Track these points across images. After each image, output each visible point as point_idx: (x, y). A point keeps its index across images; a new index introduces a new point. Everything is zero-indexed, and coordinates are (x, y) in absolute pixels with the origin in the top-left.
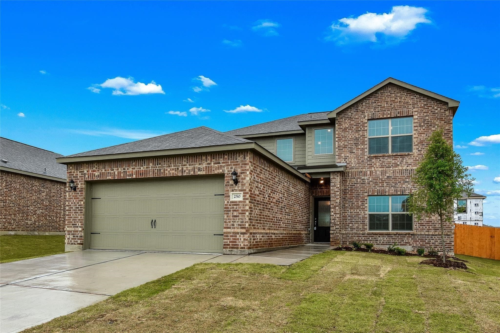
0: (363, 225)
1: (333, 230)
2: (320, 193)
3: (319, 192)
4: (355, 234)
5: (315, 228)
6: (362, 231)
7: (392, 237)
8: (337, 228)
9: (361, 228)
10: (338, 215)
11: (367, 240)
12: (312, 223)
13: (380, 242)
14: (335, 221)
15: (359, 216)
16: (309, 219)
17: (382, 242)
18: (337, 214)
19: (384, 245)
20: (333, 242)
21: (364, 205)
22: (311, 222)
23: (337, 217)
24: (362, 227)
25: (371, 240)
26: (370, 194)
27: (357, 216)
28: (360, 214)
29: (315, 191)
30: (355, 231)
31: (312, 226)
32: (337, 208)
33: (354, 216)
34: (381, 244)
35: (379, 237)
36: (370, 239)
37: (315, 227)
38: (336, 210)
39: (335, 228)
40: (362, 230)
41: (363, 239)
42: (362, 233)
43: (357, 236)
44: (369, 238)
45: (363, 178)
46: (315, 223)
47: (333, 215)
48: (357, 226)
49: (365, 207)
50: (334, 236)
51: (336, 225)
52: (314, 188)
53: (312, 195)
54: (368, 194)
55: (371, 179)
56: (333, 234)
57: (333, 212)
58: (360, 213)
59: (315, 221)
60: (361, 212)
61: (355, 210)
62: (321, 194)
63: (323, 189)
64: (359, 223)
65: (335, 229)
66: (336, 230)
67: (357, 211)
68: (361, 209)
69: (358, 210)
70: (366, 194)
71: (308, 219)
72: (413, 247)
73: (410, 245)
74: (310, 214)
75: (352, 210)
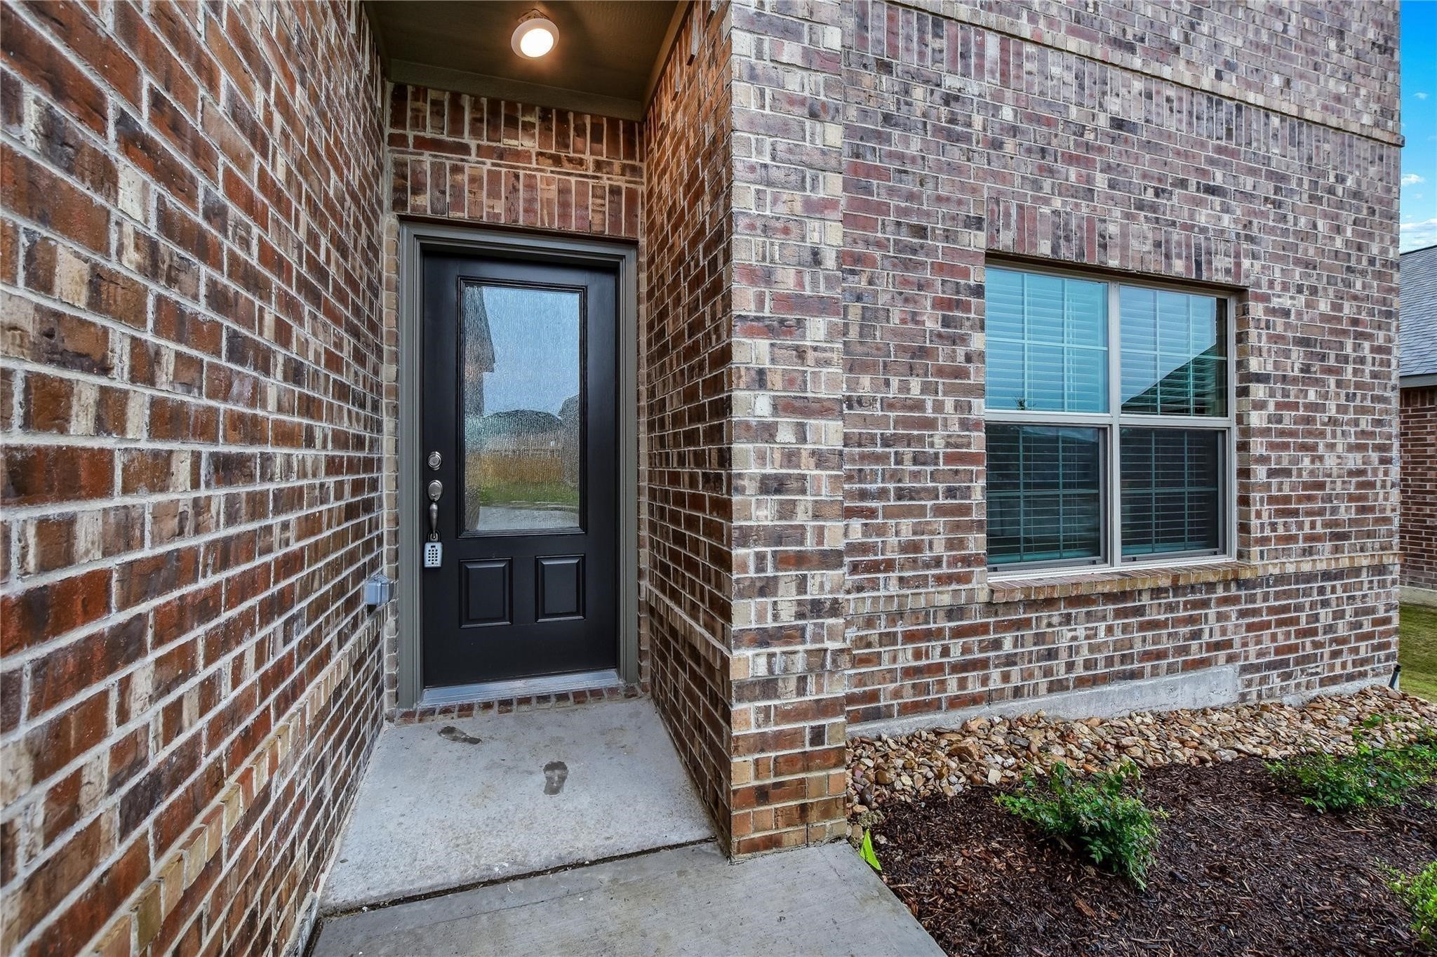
0: (957, 527)
1: (763, 638)
2: (495, 194)
3: (474, 180)
4: (893, 618)
5: (434, 555)
6: (950, 579)
7: (1139, 611)
8: (816, 608)
9: (939, 549)
10: (829, 433)
11: (984, 664)
12: (397, 502)
13: (1070, 666)
14: (787, 510)
15: (920, 439)
16: (368, 465)
17: (1079, 660)
18: (823, 410)
19: (1095, 681)
20: (762, 795)
21: (963, 340)
22: (386, 490)
23: (821, 459)
24: (950, 545)
25: (1010, 661)
26: (1006, 241)
27: (909, 441)
28: (930, 424)
29: (438, 169)
30: (894, 589)
31: (403, 537)
32: (817, 329)
33: (886, 442)
34: (1081, 682)
35: (1067, 619)
36: (1008, 646)
37: (425, 539)
38: (801, 353)
39: (787, 601)
40: (944, 570)
41: (956, 655)
42: (946, 600)
43: (910, 637)
44: (997, 645)
45: (952, 82)
46: (426, 500)
47: (767, 431)
48: (907, 534)
49: (969, 359)
50: (785, 715)
51: (800, 560)
52: (429, 134)
53: (399, 203)
54: (991, 239)
55: (1007, 114)
56: (768, 687)
57: (761, 379)
58: (929, 413)
59: (427, 474)
60: (938, 407)
61: (895, 382)
62: (500, 207)
63: (525, 156)
64: (921, 511)
65: (787, 617)
66: (810, 624)
67: (905, 388)
68: (940, 372)
69: (915, 385)
70: (978, 241)
71: (352, 466)
72: (1244, 669)
73: (1231, 659)
74: (376, 407)
75: (866, 380)
